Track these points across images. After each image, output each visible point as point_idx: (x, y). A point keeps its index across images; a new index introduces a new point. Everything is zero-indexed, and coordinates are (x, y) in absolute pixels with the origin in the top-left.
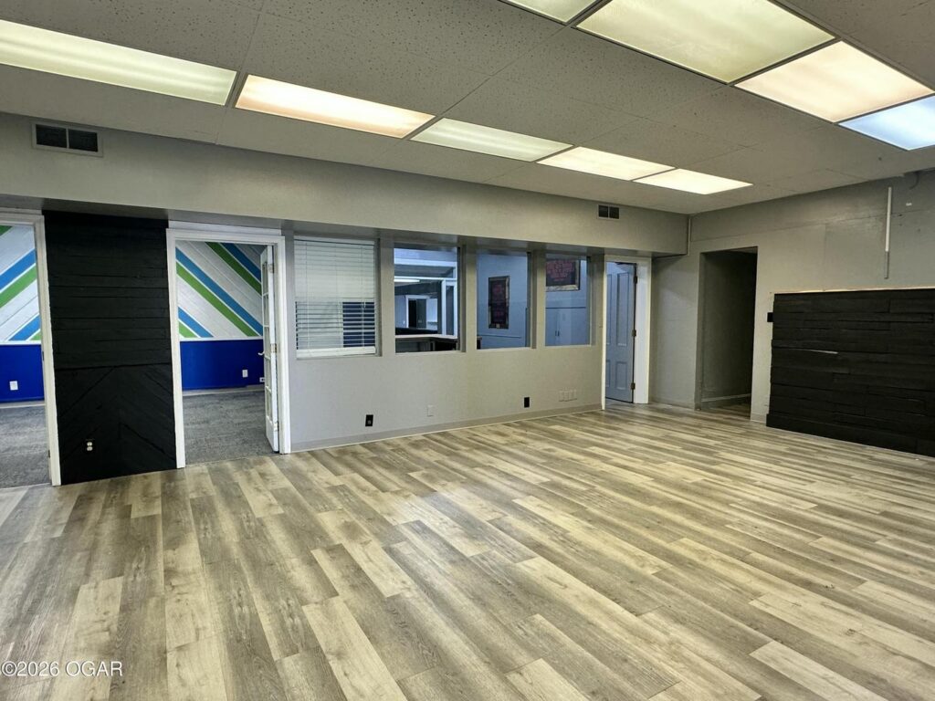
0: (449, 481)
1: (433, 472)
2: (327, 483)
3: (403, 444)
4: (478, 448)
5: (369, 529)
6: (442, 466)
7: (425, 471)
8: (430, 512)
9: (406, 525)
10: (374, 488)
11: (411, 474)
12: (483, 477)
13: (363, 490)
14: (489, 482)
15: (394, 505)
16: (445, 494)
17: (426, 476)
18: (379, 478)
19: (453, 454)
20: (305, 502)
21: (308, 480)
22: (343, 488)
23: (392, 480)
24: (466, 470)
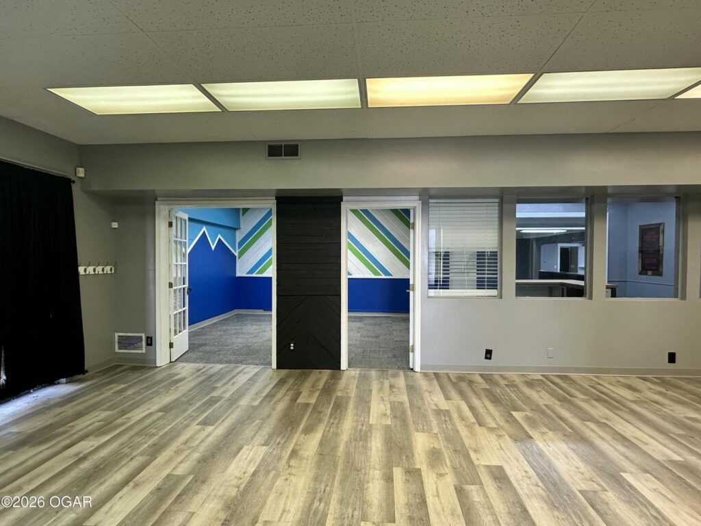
0: (550, 430)
1: (536, 416)
2: (436, 405)
3: (518, 381)
4: (598, 399)
5: (451, 461)
6: (549, 412)
7: (529, 414)
8: (517, 460)
9: (487, 467)
10: (473, 420)
11: (514, 413)
12: (591, 434)
13: (463, 419)
14: (598, 442)
15: (484, 442)
16: (541, 445)
17: (528, 419)
18: (481, 410)
19: (566, 400)
20: (410, 419)
21: (422, 399)
22: (447, 413)
23: (493, 415)
24: (575, 422)
